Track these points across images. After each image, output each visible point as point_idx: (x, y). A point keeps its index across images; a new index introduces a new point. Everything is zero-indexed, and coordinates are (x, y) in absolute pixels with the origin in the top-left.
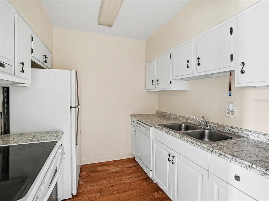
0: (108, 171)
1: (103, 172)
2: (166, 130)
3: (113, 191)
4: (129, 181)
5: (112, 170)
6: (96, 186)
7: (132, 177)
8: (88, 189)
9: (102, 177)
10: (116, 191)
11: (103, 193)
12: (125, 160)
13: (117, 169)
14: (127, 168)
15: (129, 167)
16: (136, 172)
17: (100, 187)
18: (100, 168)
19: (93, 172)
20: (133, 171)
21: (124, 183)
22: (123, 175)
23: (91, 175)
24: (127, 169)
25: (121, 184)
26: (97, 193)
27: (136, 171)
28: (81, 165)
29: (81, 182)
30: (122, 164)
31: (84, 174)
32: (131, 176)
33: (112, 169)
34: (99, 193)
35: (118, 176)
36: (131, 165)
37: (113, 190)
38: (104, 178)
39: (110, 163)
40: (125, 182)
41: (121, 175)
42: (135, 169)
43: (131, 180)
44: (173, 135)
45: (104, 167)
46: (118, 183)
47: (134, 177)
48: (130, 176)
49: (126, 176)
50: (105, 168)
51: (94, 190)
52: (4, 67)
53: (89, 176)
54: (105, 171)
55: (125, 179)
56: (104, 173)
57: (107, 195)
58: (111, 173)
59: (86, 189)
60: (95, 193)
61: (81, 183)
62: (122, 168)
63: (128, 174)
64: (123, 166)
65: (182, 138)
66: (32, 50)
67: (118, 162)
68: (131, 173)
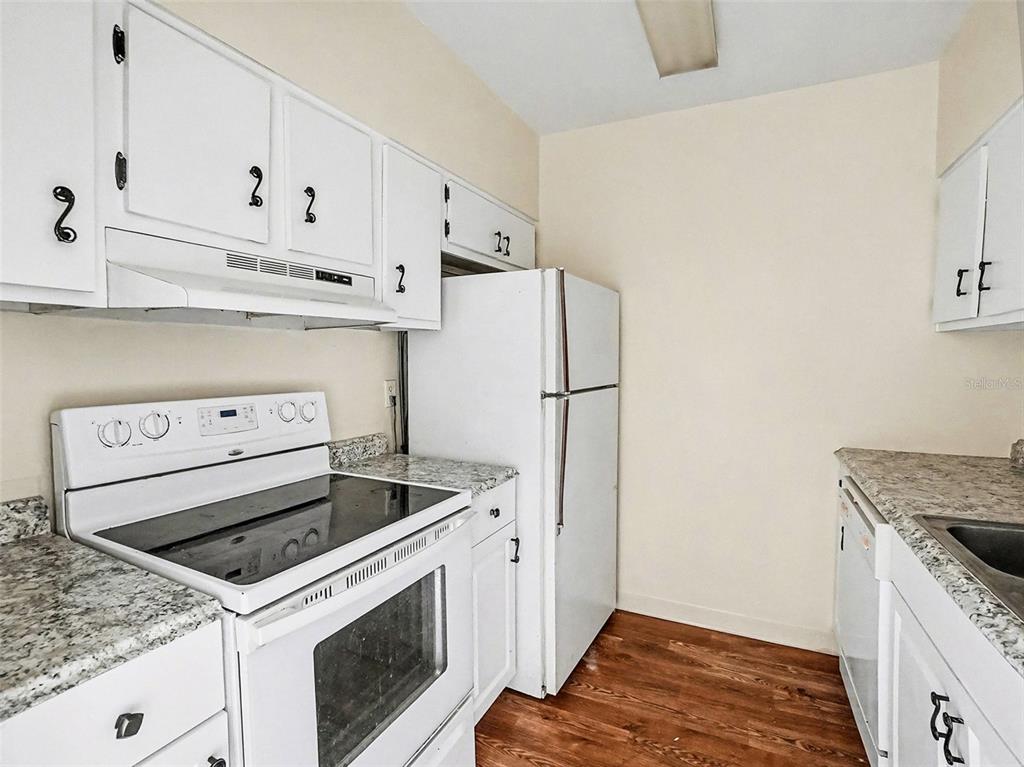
0: (704, 671)
1: (683, 664)
2: (935, 552)
3: (685, 755)
4: (769, 749)
5: (718, 671)
6: (634, 703)
7: (793, 742)
8: (604, 698)
9: (667, 679)
10: (696, 758)
11: (643, 739)
12: (796, 655)
13: (746, 678)
14: (790, 693)
15: (801, 691)
16: (822, 729)
17: (645, 714)
18: (676, 647)
19: (648, 648)
20: (811, 715)
21: (746, 747)
22: (756, 715)
23: (634, 654)
24: (789, 697)
25: (730, 743)
26: (624, 728)
27: (832, 724)
28: (616, 610)
29: (594, 664)
30: (773, 667)
31: (614, 642)
32: (793, 735)
33: (721, 668)
34: (628, 732)
35: (732, 707)
36: (813, 686)
37: (685, 748)
38: (674, 691)
39: (729, 640)
40: (751, 743)
41: (744, 709)
42: (828, 713)
43: (783, 752)
44: (951, 589)
45: (693, 648)
46: (717, 733)
47: (803, 744)
48: (786, 732)
49: (768, 722)
50: (695, 652)
51: (620, 711)
52: (349, 283)
53: (628, 657)
54: (692, 663)
55: (758, 731)
56: (685, 670)
57: (654, 756)
58: (708, 682)
59: (596, 696)
60: (618, 725)
61: (592, 668)
62: (769, 681)
63: (782, 721)
64: (774, 673)
65: (992, 621)
66: (447, 224)
67: (762, 649)
68: (796, 722)
